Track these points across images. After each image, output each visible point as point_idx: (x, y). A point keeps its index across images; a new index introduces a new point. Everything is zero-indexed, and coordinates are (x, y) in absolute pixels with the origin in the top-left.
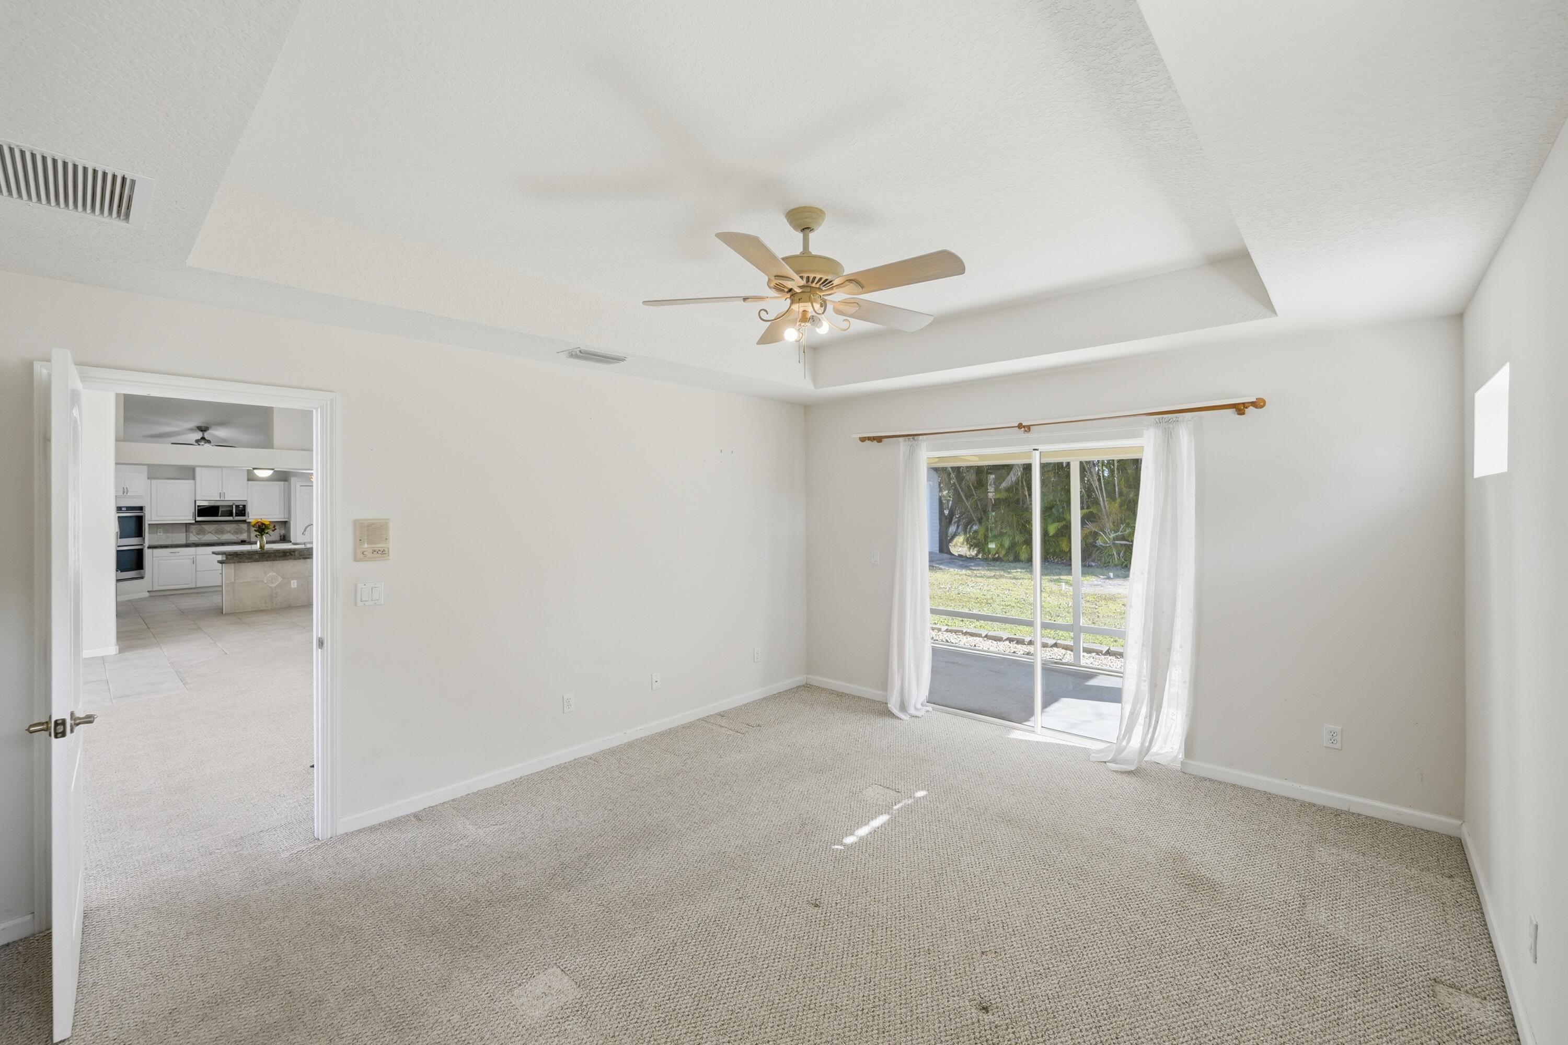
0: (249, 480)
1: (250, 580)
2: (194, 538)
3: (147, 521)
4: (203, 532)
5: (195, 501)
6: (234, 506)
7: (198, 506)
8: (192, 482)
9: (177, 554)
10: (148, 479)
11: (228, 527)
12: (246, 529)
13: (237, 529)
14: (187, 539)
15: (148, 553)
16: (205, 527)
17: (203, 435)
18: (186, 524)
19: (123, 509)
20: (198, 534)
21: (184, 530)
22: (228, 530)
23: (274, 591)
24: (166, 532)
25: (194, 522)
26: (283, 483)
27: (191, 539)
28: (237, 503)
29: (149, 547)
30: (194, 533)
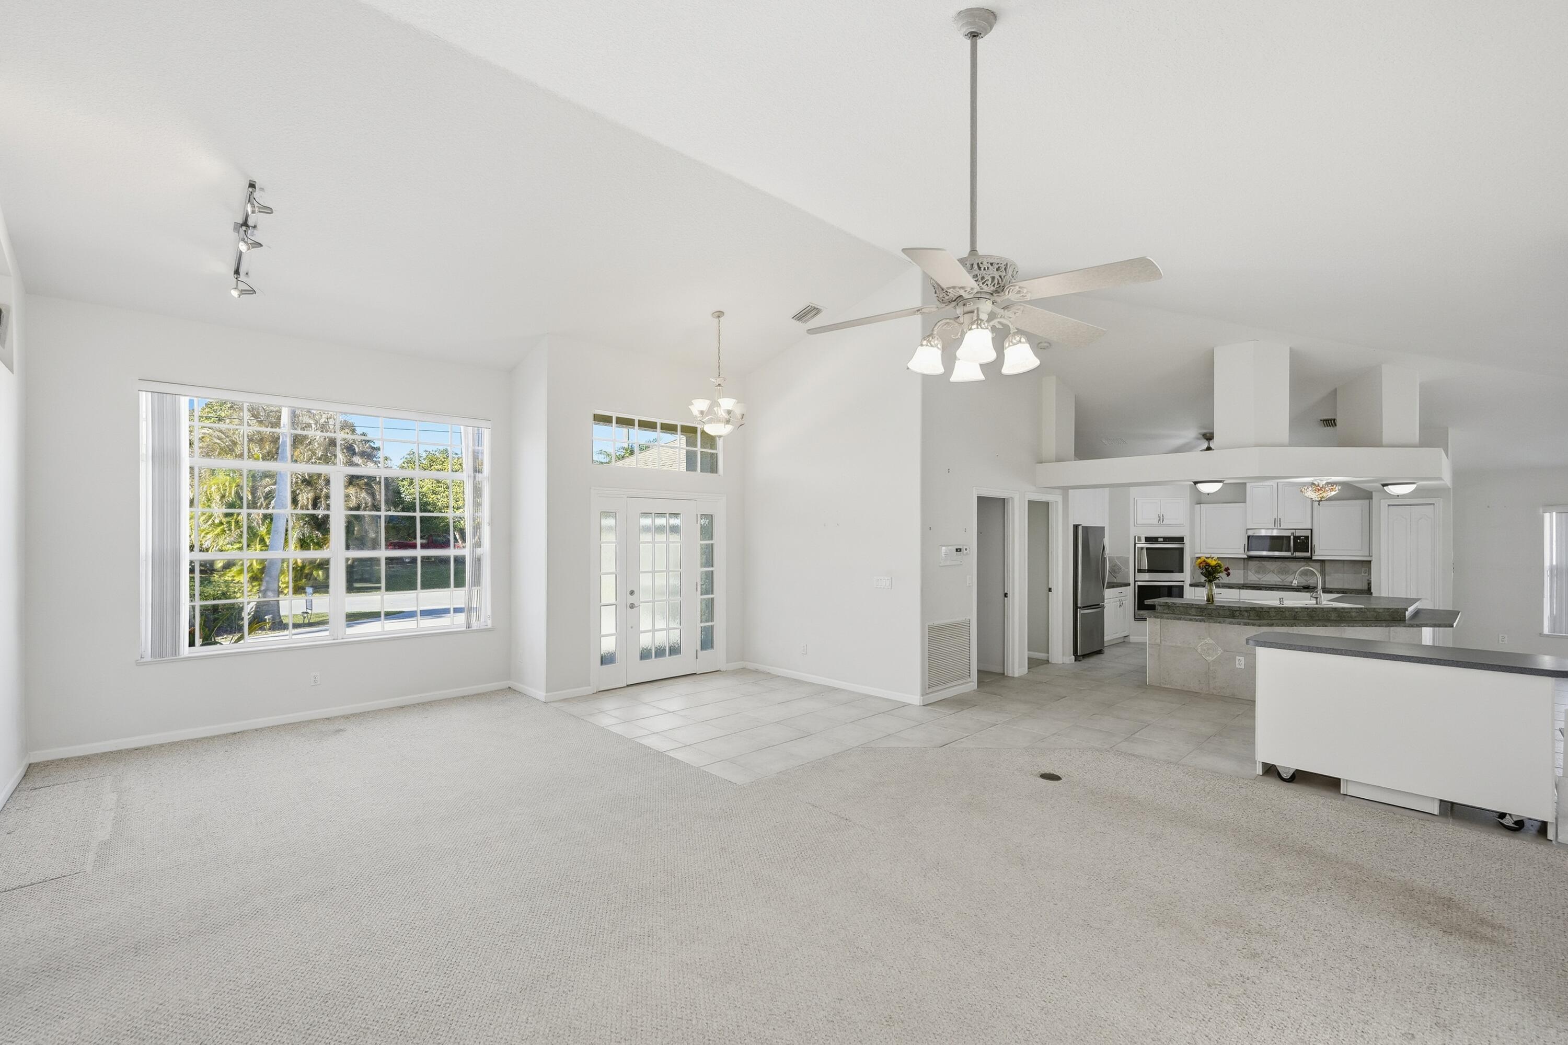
3: (1187, 554)
6: (1292, 537)
14: (1245, 577)
16: (1267, 564)
17: (1209, 444)
19: (1160, 540)
20: (1257, 572)
27: (1250, 578)
28: (1298, 533)
29: (1191, 585)
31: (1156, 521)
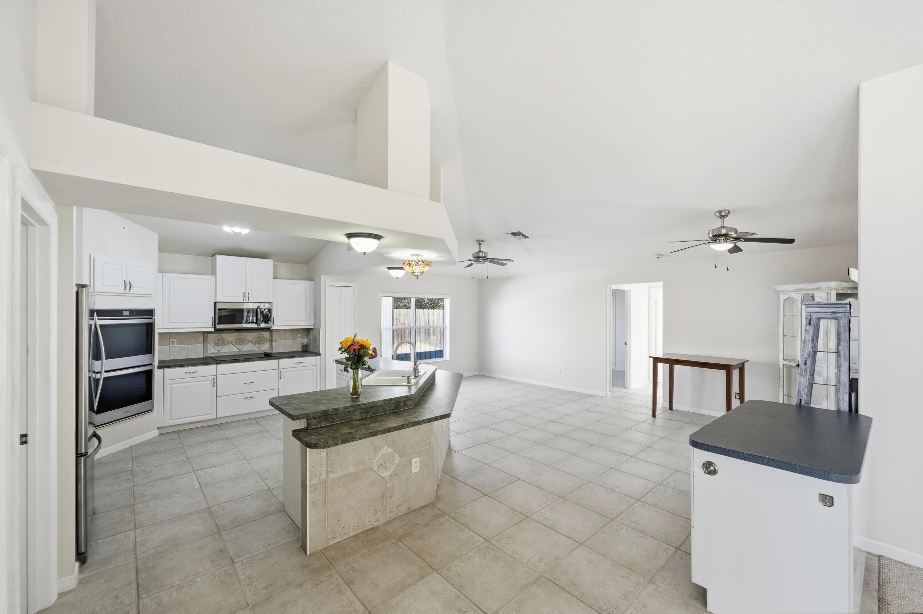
0: (275, 278)
1: (352, 470)
2: (212, 351)
3: (158, 329)
4: (222, 342)
5: (215, 303)
6: (260, 310)
7: (219, 310)
8: (212, 278)
9: (195, 375)
10: (159, 272)
11: (249, 336)
12: (268, 338)
13: (259, 338)
14: (205, 352)
15: (158, 374)
16: (226, 336)
18: (204, 332)
20: (217, 344)
21: (201, 339)
22: (250, 339)
23: (388, 485)
24: (181, 342)
25: (213, 330)
26: (308, 282)
27: (209, 353)
28: (263, 307)
29: (159, 367)
30: (212, 344)
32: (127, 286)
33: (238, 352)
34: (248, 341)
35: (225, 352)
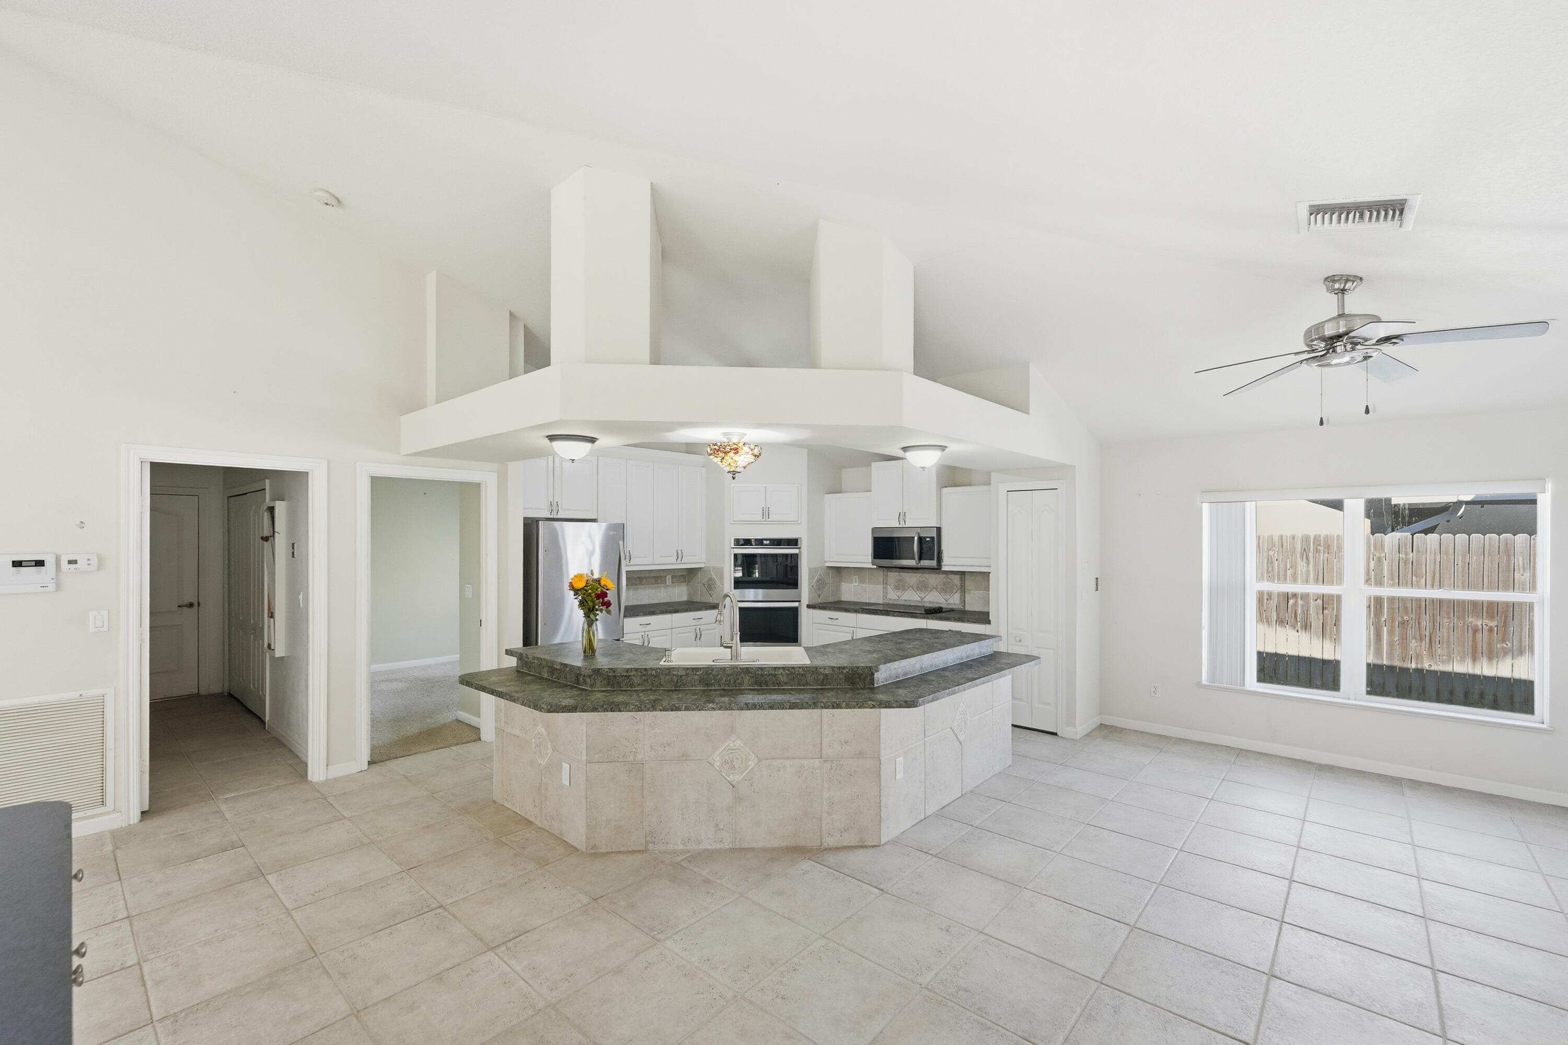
5: (875, 530)
6: (916, 539)
7: (877, 539)
9: (836, 622)
20: (897, 588)
25: (874, 567)
29: (809, 606)
31: (759, 517)
32: (766, 513)
33: (919, 601)
34: (932, 588)
35: (905, 600)
